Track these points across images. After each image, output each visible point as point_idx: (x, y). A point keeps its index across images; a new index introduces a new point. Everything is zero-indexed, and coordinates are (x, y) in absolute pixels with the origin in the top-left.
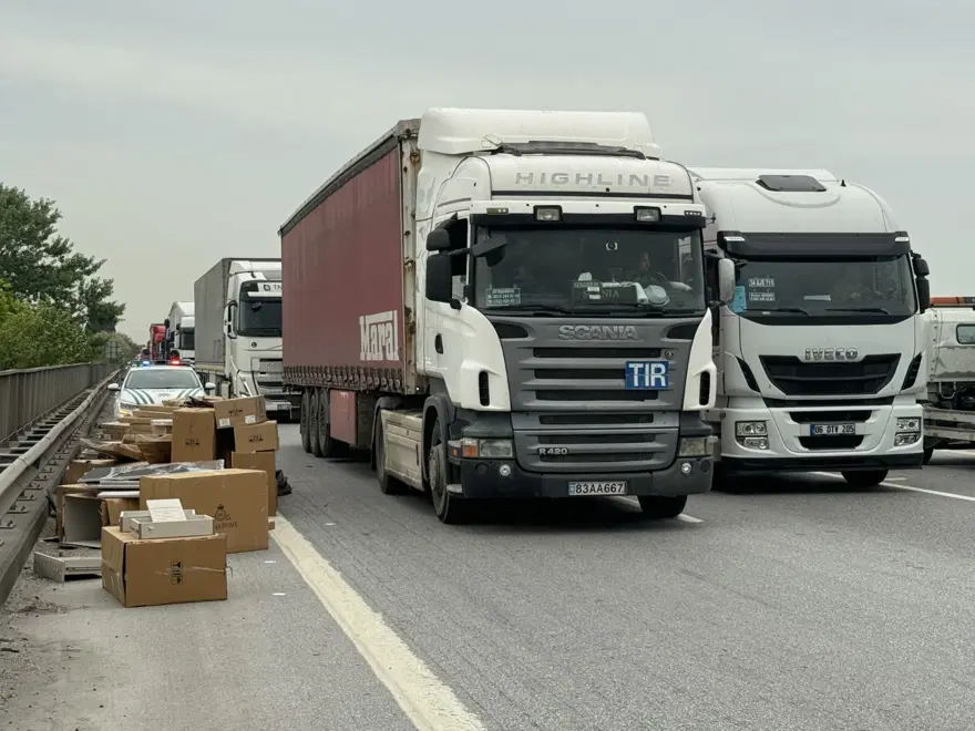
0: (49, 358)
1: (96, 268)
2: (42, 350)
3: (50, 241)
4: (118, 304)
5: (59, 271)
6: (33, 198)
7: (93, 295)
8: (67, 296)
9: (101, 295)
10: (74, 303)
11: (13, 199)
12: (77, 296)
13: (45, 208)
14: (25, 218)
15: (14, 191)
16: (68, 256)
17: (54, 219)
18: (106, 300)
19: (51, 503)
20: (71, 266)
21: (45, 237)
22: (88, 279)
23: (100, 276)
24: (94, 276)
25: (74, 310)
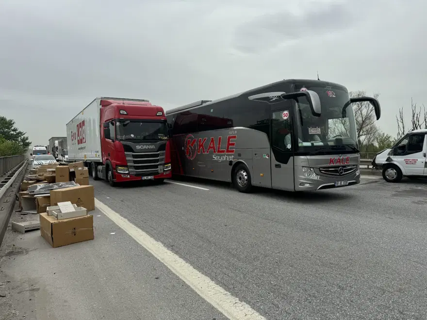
0: (13, 154)
1: (24, 134)
2: (12, 152)
3: (13, 128)
4: (30, 142)
5: (15, 135)
6: (8, 119)
7: (24, 140)
8: (17, 140)
9: (25, 140)
10: (19, 142)
11: (3, 119)
12: (20, 140)
13: (11, 121)
14: (6, 123)
15: (3, 117)
16: (17, 132)
17: (13, 123)
18: (27, 141)
19: (17, 196)
20: (18, 133)
21: (11, 127)
22: (22, 137)
23: (25, 136)
24: (24, 136)
25: (19, 143)
